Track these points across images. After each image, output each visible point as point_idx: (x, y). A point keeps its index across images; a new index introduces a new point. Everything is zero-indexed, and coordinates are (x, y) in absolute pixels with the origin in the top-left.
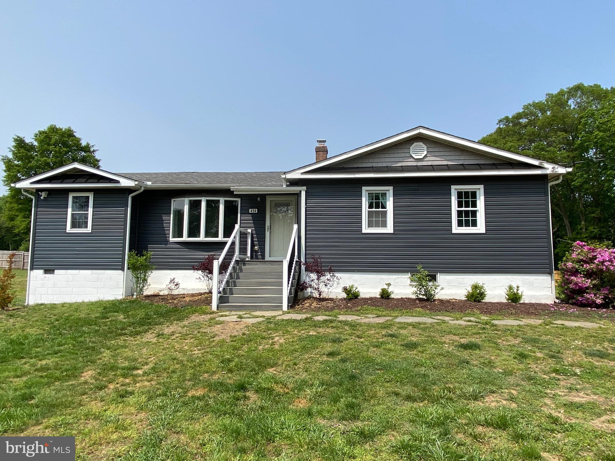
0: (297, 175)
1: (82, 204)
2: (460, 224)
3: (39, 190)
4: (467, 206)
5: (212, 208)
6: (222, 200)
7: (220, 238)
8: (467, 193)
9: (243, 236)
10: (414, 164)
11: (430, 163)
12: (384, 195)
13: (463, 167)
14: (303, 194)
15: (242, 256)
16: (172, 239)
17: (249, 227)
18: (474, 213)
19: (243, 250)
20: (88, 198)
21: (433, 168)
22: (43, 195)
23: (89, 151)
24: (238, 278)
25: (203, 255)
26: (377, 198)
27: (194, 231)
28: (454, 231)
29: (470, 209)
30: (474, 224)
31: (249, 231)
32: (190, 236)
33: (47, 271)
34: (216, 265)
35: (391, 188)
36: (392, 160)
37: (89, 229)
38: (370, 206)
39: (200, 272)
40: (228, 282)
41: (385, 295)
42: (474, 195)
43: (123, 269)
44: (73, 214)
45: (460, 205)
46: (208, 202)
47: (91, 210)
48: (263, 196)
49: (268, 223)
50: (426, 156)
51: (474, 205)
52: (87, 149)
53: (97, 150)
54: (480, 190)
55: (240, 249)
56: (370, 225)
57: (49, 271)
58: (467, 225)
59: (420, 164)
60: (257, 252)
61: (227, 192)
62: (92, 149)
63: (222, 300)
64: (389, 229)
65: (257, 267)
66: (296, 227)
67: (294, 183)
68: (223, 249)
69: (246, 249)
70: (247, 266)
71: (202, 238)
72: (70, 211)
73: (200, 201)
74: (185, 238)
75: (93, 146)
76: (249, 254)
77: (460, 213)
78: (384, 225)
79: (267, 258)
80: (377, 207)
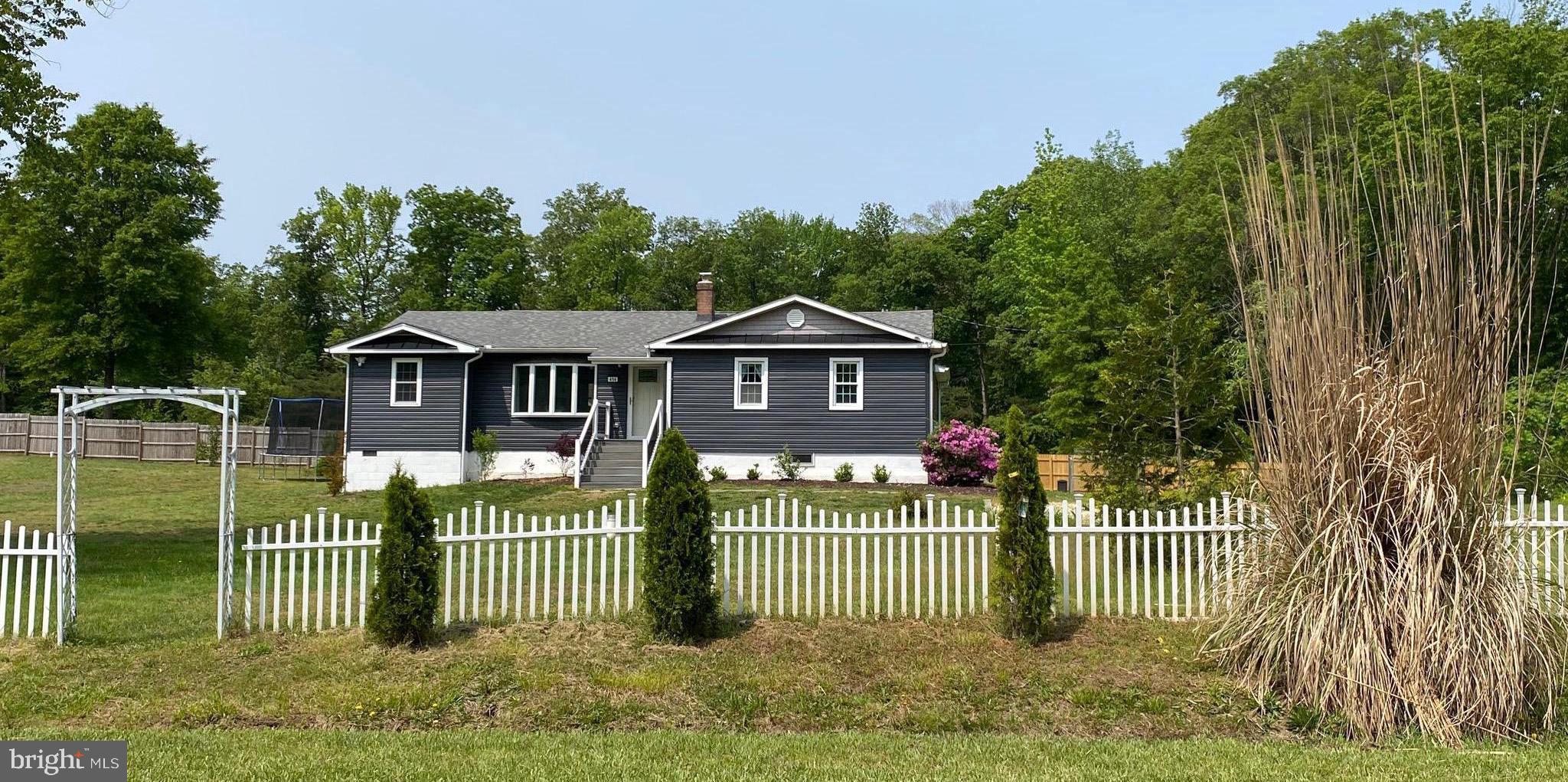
0: (661, 345)
1: (407, 372)
2: (839, 400)
3: (353, 356)
4: (846, 380)
5: (564, 375)
6: (575, 367)
7: (574, 412)
8: (847, 366)
9: (601, 411)
10: (792, 333)
11: (808, 333)
12: (759, 366)
13: (841, 339)
14: (669, 366)
15: (601, 435)
16: (514, 414)
17: (608, 399)
18: (854, 388)
19: (602, 429)
20: (415, 365)
21: (810, 339)
22: (361, 361)
23: (197, 163)
24: (598, 458)
25: (556, 434)
26: (752, 369)
27: (541, 403)
28: (831, 408)
29: (850, 383)
30: (854, 400)
31: (608, 404)
32: (536, 410)
33: (366, 453)
34: (578, 443)
35: (766, 360)
36: (772, 327)
37: (418, 403)
38: (744, 380)
39: (554, 453)
40: (587, 462)
41: (753, 476)
42: (854, 367)
43: (460, 451)
44: (397, 385)
45: (839, 379)
46: (558, 368)
47: (419, 382)
48: (625, 367)
49: (630, 395)
50: (804, 325)
51: (854, 379)
52: (188, 157)
53: (213, 160)
54: (860, 362)
55: (599, 425)
56: (743, 400)
57: (369, 452)
58: (847, 401)
59: (797, 333)
60: (617, 429)
61: (582, 357)
62: (200, 159)
63: (582, 479)
64: (763, 405)
65: (620, 447)
66: (660, 402)
67: (659, 352)
68: (583, 425)
69: (604, 425)
70: (607, 446)
71: (551, 412)
72: (394, 382)
73: (549, 368)
74: (531, 412)
75: (202, 150)
76: (607, 432)
77: (839, 388)
78: (759, 400)
79: (629, 437)
80: (751, 380)
